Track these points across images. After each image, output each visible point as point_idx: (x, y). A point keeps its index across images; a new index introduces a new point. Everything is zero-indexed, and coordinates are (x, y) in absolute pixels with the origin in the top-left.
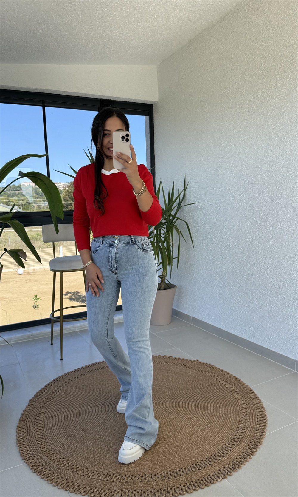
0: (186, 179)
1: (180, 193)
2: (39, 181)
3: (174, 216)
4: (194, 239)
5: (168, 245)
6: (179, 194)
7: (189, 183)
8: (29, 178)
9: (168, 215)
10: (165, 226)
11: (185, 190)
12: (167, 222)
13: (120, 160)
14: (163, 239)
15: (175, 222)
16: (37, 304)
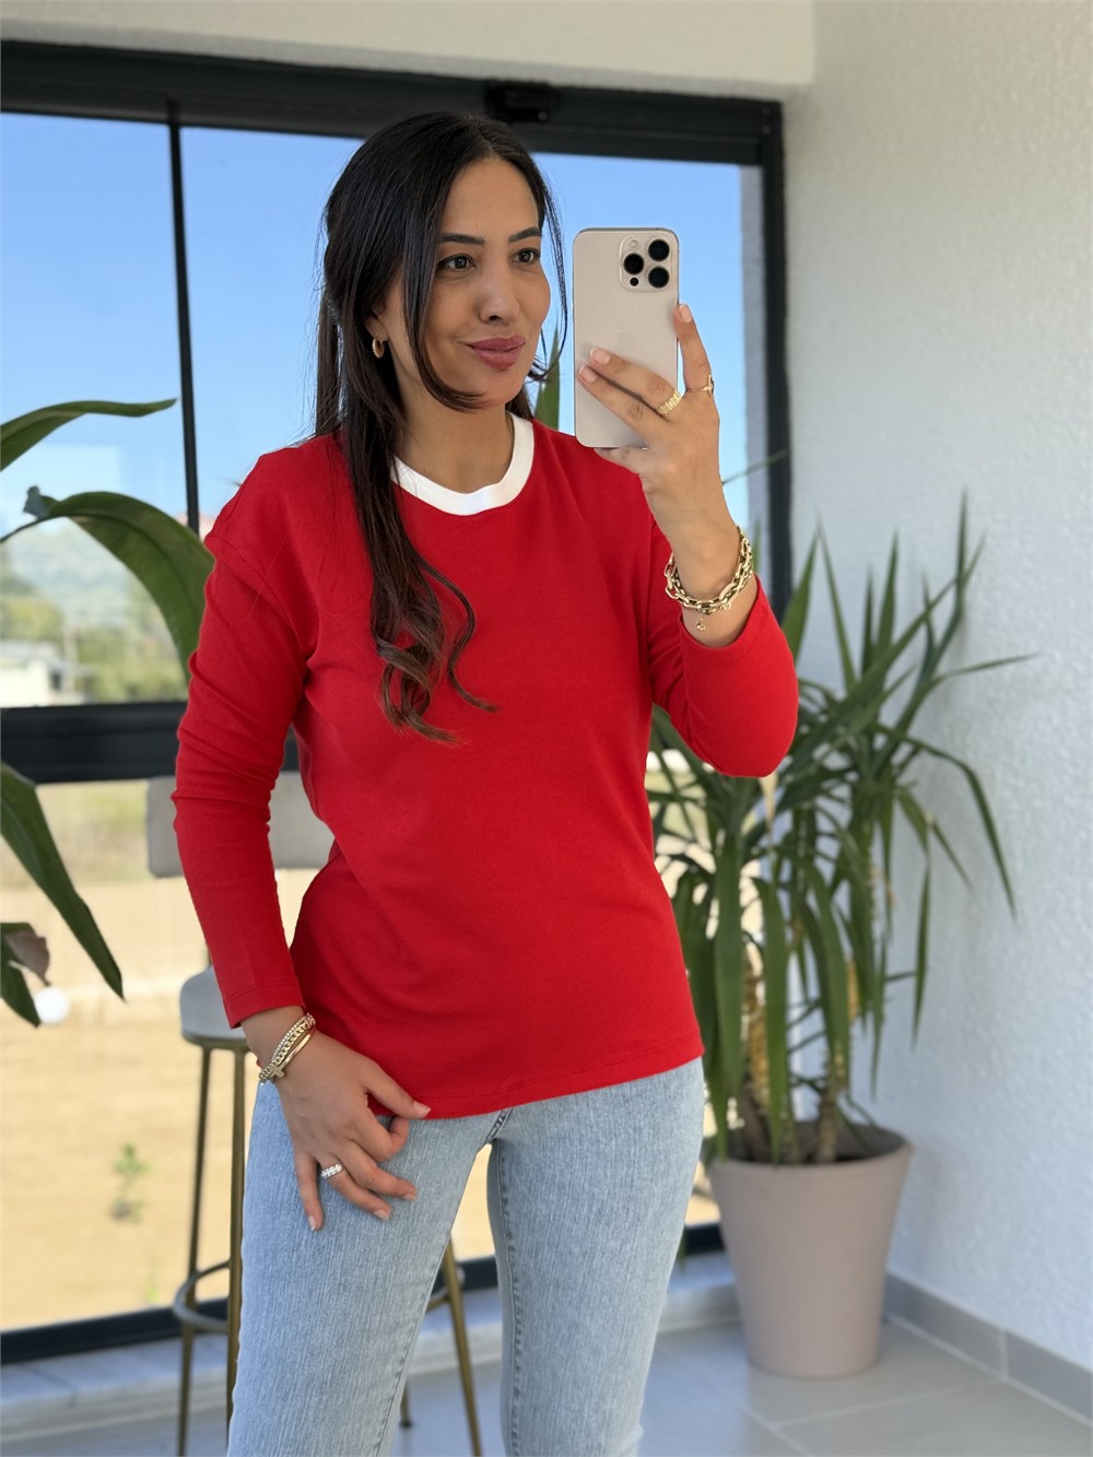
0: (971, 520)
1: (933, 595)
2: (133, 542)
3: (898, 734)
4: (1015, 866)
5: (861, 901)
6: (929, 605)
7: (989, 540)
8: (81, 524)
9: (857, 726)
10: (843, 791)
11: (961, 581)
12: (854, 767)
13: (614, 395)
14: (826, 869)
15: (903, 766)
16: (132, 1196)
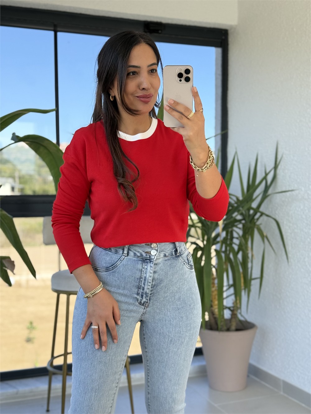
0: (279, 150)
1: (268, 171)
2: (42, 149)
3: (257, 210)
4: (289, 248)
5: (245, 257)
6: (267, 174)
7: (284, 156)
8: (27, 144)
9: (246, 208)
10: (240, 226)
11: (276, 167)
12: (244, 219)
13: (175, 113)
15: (258, 219)
16: (32, 336)
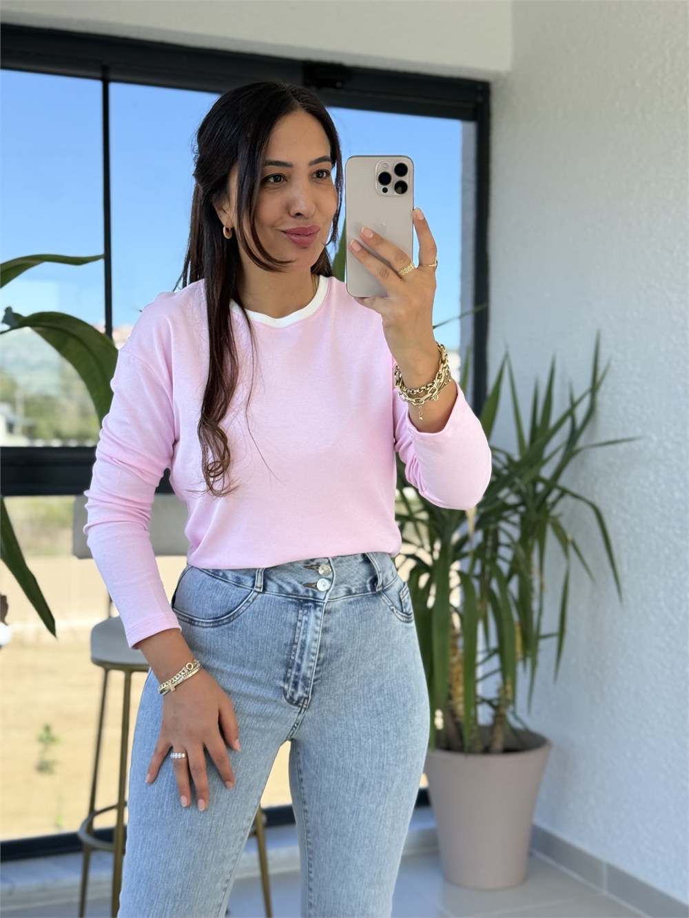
0: (603, 350)
1: (576, 397)
3: (551, 484)
4: (622, 569)
5: (525, 590)
6: (574, 405)
7: (613, 363)
9: (528, 478)
10: (516, 518)
11: (594, 389)
12: (523, 503)
13: (371, 261)
14: (505, 567)
15: (554, 504)
16: (49, 757)
